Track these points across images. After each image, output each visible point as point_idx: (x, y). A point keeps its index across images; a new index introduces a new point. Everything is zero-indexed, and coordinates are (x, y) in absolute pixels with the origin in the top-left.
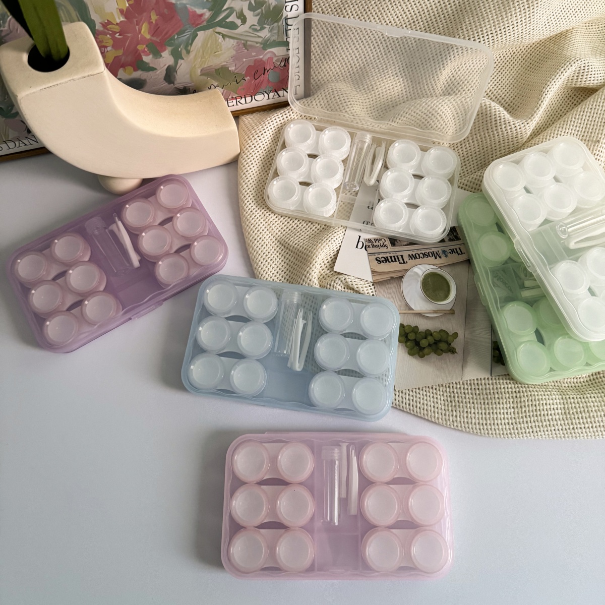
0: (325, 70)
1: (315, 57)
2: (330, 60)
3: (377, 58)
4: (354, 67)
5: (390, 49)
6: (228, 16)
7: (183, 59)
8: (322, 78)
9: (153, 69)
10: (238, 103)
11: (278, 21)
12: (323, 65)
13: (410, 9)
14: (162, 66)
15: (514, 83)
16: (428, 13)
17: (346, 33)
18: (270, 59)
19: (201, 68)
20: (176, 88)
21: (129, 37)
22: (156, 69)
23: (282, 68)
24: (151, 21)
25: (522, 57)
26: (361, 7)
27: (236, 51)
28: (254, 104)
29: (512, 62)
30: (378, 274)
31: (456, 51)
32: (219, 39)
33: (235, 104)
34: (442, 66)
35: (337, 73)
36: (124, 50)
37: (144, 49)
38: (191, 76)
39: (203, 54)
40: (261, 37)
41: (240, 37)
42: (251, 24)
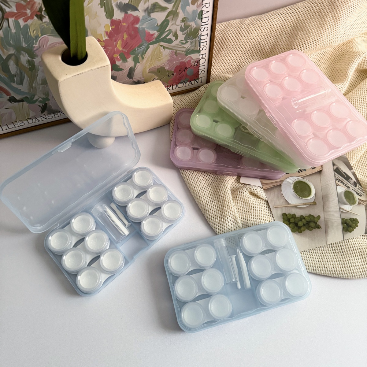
0: (216, 68)
3: (246, 59)
4: (233, 65)
5: (254, 54)
6: (167, 35)
7: (139, 63)
8: (215, 73)
9: (122, 70)
10: (168, 89)
11: (195, 37)
12: (215, 65)
14: (127, 67)
16: (275, 32)
17: (228, 45)
18: (189, 61)
19: (149, 68)
20: (134, 81)
21: (109, 49)
22: (123, 69)
23: (195, 67)
24: (123, 39)
25: (329, 55)
26: (237, 30)
27: (170, 57)
28: (177, 90)
30: (265, 184)
32: (161, 50)
35: (223, 70)
37: (118, 57)
38: (143, 73)
39: (152, 59)
40: (185, 48)
41: (174, 48)
42: (181, 40)
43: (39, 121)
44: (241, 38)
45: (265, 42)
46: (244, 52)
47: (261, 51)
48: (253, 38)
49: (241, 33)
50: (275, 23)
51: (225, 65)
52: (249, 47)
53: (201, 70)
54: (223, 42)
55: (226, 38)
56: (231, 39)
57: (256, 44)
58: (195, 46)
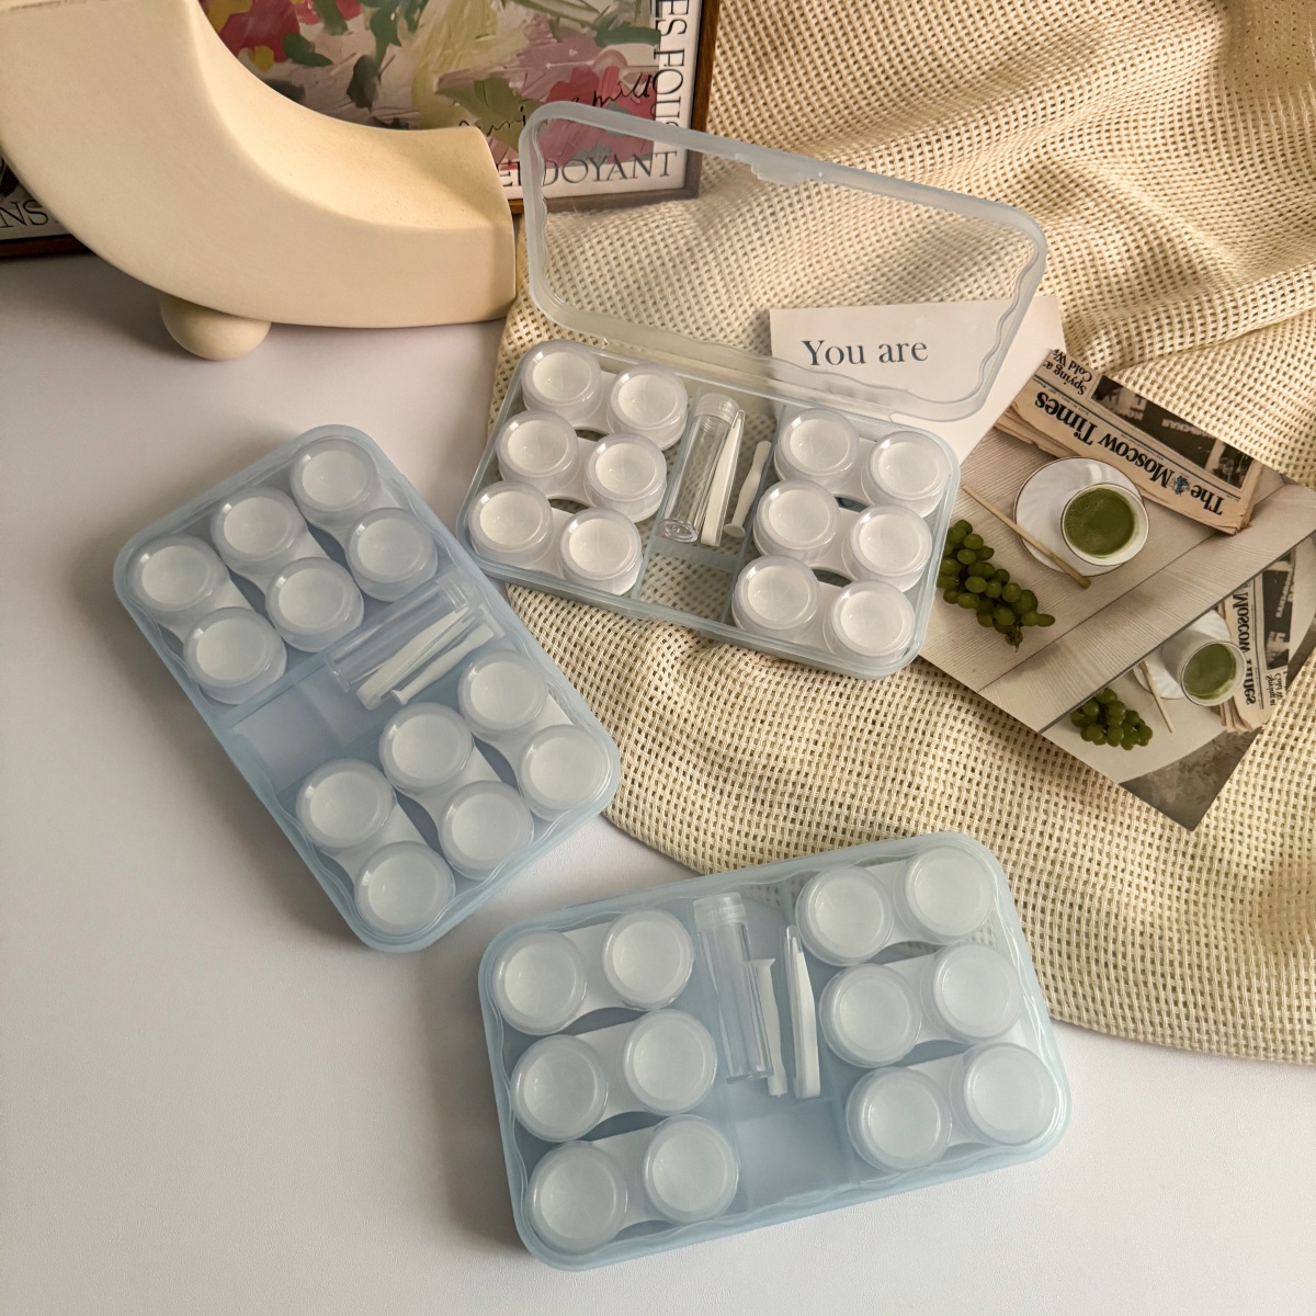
7: (399, 44)
9: (323, 62)
14: (345, 55)
18: (612, 72)
19: (441, 75)
20: (375, 118)
22: (329, 62)
23: (638, 101)
27: (531, 40)
28: (561, 189)
37: (306, 3)
38: (413, 90)
39: (450, 36)
40: (595, 10)
41: (545, 5)
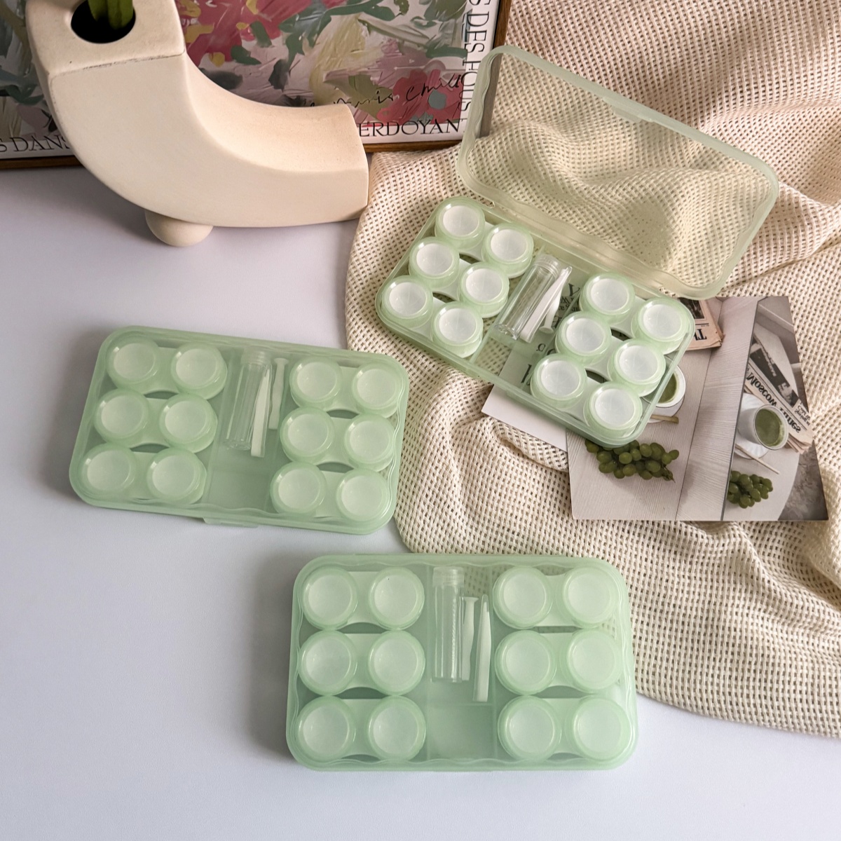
0: (517, 102)
1: (505, 80)
2: (527, 88)
4: (563, 104)
5: (624, 83)
7: (303, 54)
8: (511, 113)
9: (255, 62)
10: (376, 132)
11: (456, 16)
12: (516, 94)
13: (664, 26)
14: (269, 59)
15: (809, 163)
16: (689, 36)
17: (559, 48)
18: (436, 73)
19: (328, 72)
20: (285, 96)
21: (226, 8)
22: (259, 63)
23: (451, 89)
25: (828, 125)
26: (588, 13)
27: (385, 53)
28: (400, 138)
29: (812, 130)
31: (725, 100)
32: (362, 31)
33: (371, 133)
34: (700, 120)
35: (535, 109)
36: (215, 26)
37: (247, 29)
38: (310, 80)
39: (335, 50)
40: (427, 37)
41: (395, 33)
42: (415, 16)
43: (43, 148)
44: (596, 36)
45: (658, 57)
46: (598, 73)
47: (642, 80)
48: (626, 41)
49: (598, 24)
50: (691, 13)
51: (542, 99)
52: (612, 63)
53: (467, 101)
54: (548, 38)
55: (557, 28)
56: (568, 33)
57: (632, 59)
58: (453, 39)
